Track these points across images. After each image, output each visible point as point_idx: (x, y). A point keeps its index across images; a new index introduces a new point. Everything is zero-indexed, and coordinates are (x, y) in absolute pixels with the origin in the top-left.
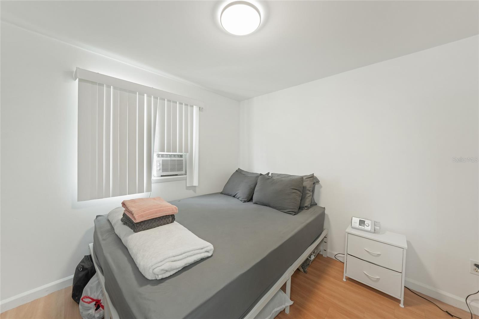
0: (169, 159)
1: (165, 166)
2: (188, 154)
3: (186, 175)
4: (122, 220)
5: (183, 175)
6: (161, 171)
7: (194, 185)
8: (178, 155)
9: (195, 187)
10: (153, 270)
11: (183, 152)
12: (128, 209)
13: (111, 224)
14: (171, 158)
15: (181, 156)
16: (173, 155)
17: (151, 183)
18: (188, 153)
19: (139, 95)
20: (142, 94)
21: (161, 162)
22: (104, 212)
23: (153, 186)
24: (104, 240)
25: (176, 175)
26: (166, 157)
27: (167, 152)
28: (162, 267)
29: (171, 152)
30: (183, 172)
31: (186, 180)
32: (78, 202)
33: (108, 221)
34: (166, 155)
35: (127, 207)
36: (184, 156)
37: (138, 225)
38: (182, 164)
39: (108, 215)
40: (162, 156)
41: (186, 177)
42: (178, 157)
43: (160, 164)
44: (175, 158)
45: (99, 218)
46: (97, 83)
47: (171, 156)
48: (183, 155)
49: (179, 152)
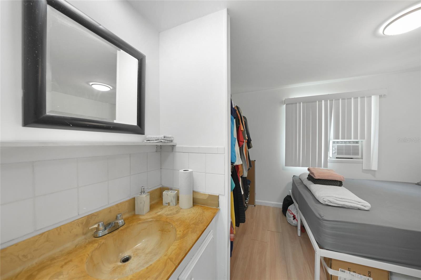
0: (344, 145)
1: (339, 151)
2: (364, 141)
3: (362, 159)
4: (308, 178)
5: (359, 159)
6: (336, 154)
7: (373, 169)
8: (353, 142)
9: (375, 171)
10: (323, 199)
11: (359, 139)
12: (311, 172)
13: (301, 180)
14: (346, 144)
15: (357, 142)
16: (348, 141)
17: (327, 162)
18: (365, 139)
19: (318, 102)
20: (320, 101)
21: (336, 147)
22: (298, 174)
23: (329, 164)
24: (298, 186)
25: (351, 158)
26: (341, 143)
27: (342, 139)
28: (329, 199)
29: (345, 139)
30: (360, 156)
31: (362, 163)
32: (286, 167)
33: (300, 179)
34: (341, 142)
35: (311, 171)
36: (360, 143)
37: (317, 180)
38: (358, 150)
39: (300, 176)
40: (338, 142)
41: (363, 161)
42: (354, 143)
43: (335, 148)
44: (350, 144)
45: (295, 177)
46: (294, 103)
47: (345, 142)
48: (359, 141)
49: (354, 139)
